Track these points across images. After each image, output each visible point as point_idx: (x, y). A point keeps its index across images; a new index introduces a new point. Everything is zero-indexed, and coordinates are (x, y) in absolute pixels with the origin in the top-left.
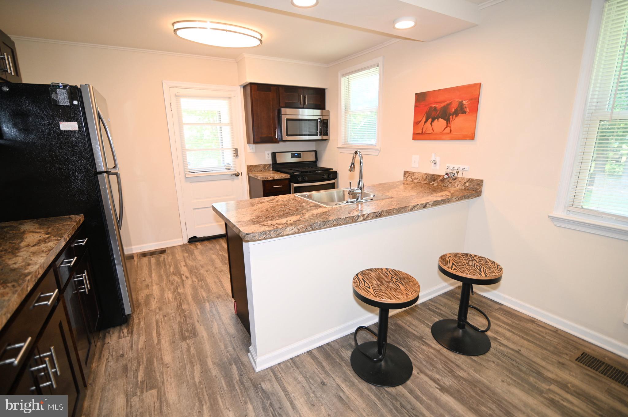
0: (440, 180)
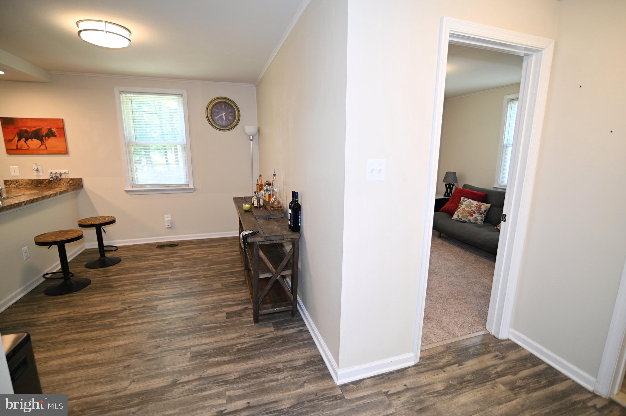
0: (47, 183)
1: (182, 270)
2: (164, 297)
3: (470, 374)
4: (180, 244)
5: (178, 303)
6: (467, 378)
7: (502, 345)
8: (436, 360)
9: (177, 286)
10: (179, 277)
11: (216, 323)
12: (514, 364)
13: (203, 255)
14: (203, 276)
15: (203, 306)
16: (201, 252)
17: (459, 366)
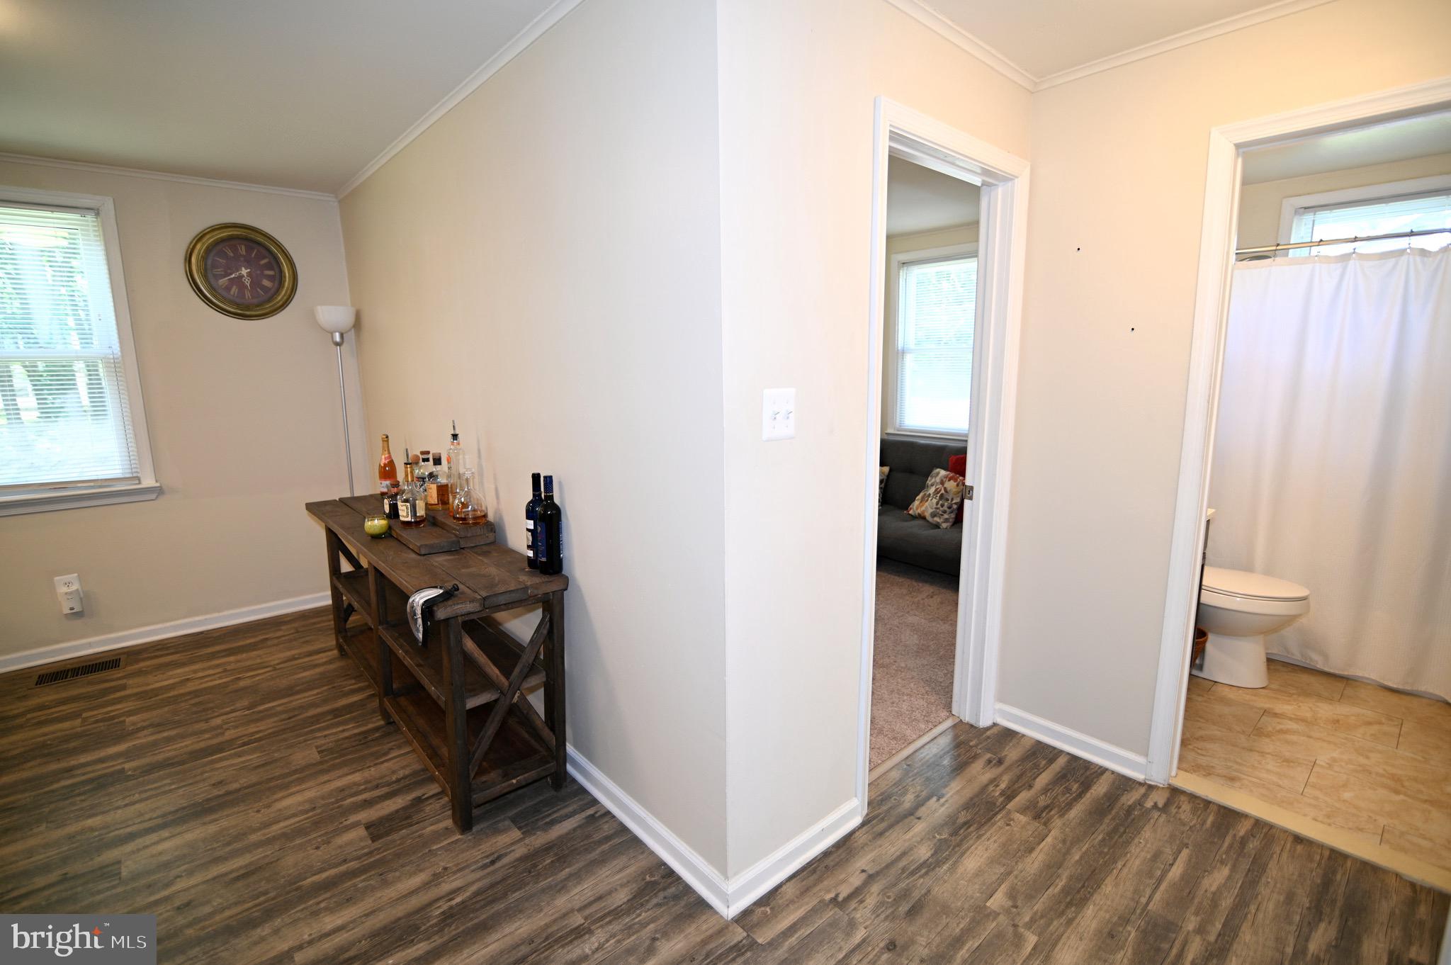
1: (165, 734)
2: (129, 830)
3: (963, 811)
4: (123, 658)
5: (189, 836)
6: (962, 819)
7: (989, 737)
8: (895, 799)
9: (167, 788)
10: (160, 757)
11: (345, 861)
12: (1020, 767)
13: (220, 678)
14: (246, 739)
15: (282, 824)
16: (211, 672)
17: (938, 800)
